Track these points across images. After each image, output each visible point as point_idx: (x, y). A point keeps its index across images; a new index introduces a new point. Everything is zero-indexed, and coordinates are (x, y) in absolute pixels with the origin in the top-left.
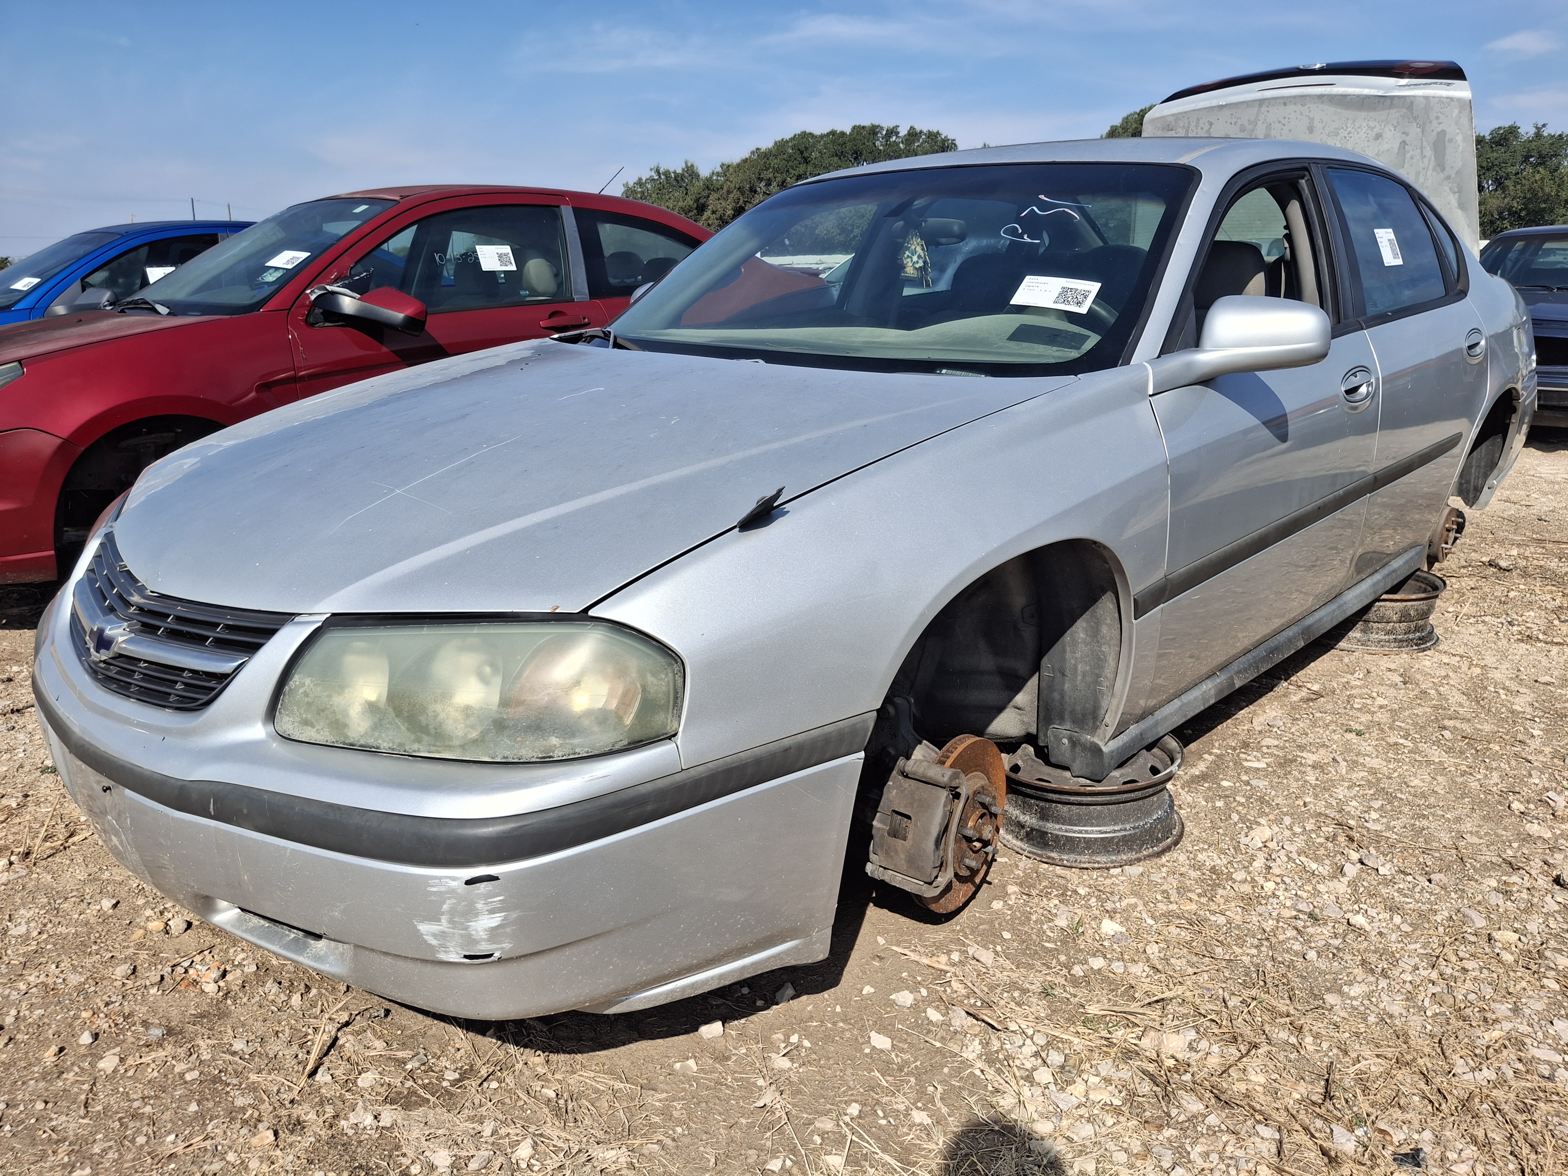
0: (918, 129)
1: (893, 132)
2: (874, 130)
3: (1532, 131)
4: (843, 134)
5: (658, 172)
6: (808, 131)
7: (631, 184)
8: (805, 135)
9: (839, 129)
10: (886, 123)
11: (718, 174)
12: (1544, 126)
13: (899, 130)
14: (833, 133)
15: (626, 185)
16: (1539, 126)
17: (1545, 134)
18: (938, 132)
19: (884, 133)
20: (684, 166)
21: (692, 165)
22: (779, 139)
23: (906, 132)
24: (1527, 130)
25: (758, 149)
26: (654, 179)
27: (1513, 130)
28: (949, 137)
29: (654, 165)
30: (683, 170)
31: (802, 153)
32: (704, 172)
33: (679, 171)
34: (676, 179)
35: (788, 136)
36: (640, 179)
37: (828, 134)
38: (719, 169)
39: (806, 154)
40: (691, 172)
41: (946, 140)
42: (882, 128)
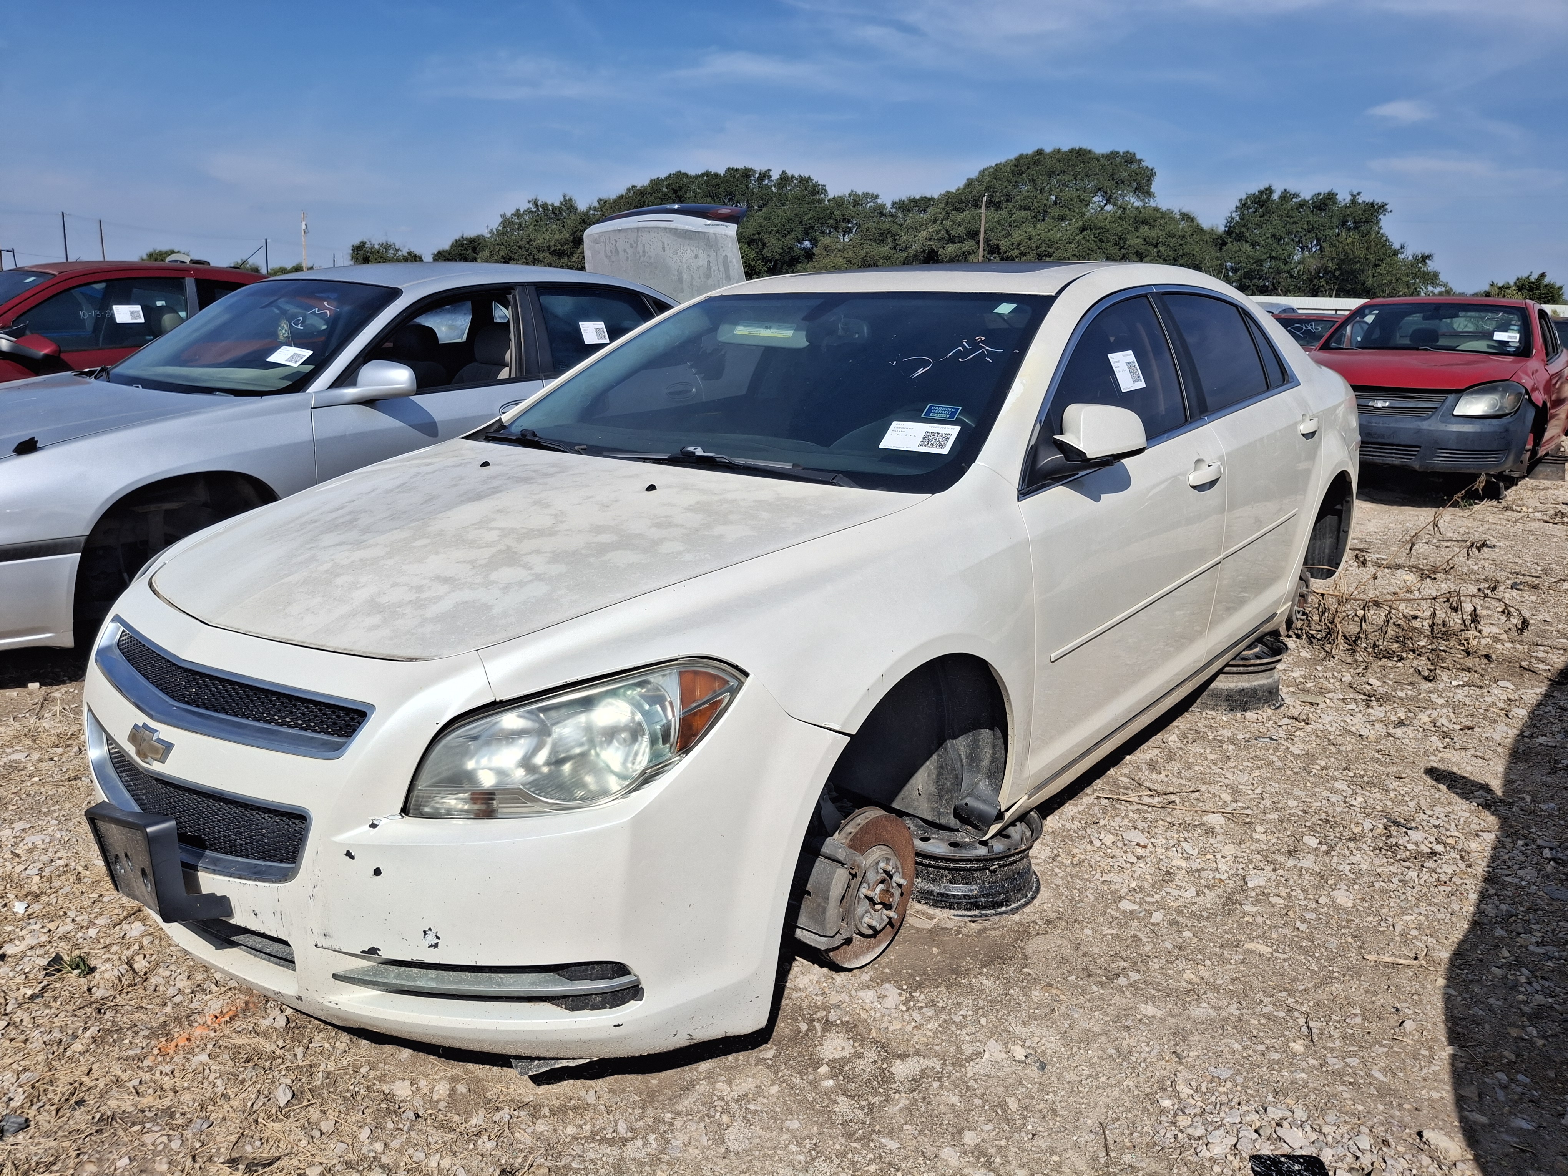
0: (790, 173)
1: (765, 175)
2: (747, 173)
3: (1349, 198)
4: (717, 175)
5: (536, 204)
6: (683, 171)
7: (508, 215)
8: (680, 175)
9: (713, 170)
10: (759, 167)
11: (595, 209)
12: (1359, 194)
13: (771, 173)
14: (707, 174)
15: (503, 216)
16: (1355, 193)
17: (1360, 201)
18: (809, 177)
19: (757, 176)
20: (562, 199)
21: (570, 199)
22: (655, 177)
23: (778, 177)
24: (1344, 198)
25: (633, 186)
26: (531, 211)
27: (1331, 197)
28: (820, 183)
29: (532, 197)
30: (561, 203)
31: (676, 192)
32: (582, 206)
33: (557, 204)
34: (554, 213)
35: (663, 175)
36: (518, 210)
37: (703, 175)
38: (596, 204)
39: (680, 193)
40: (569, 205)
41: (816, 186)
42: (755, 172)
